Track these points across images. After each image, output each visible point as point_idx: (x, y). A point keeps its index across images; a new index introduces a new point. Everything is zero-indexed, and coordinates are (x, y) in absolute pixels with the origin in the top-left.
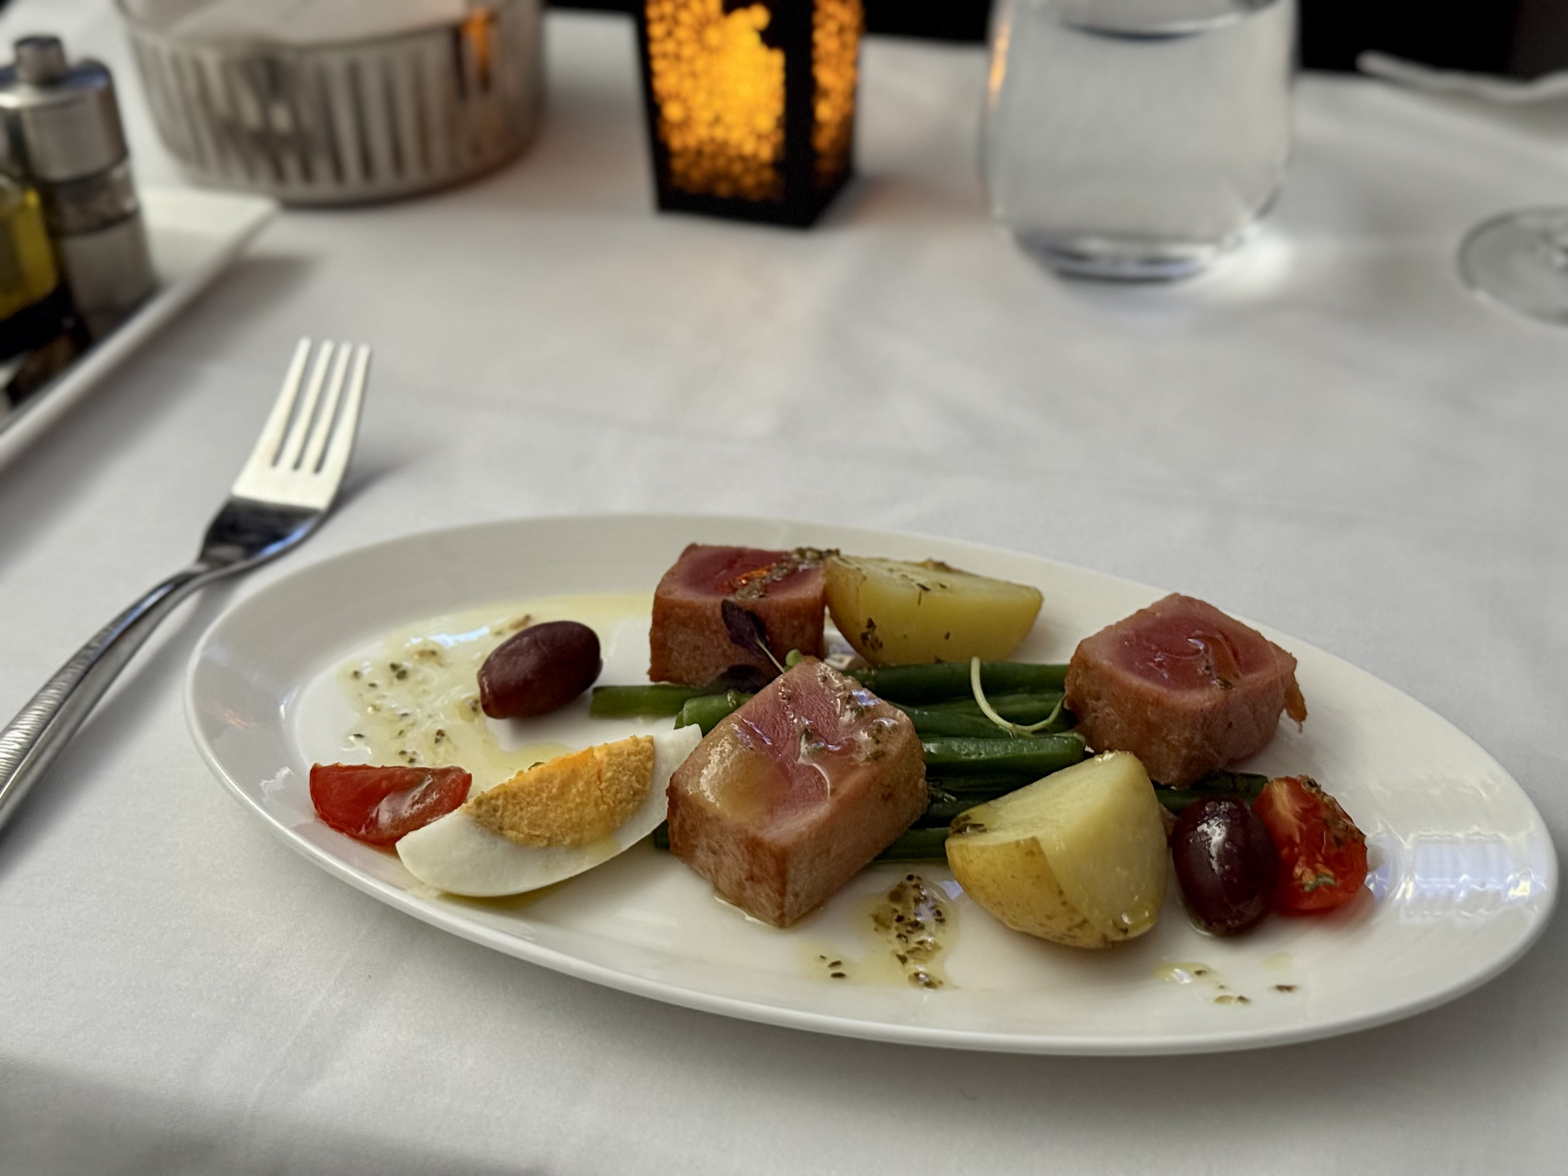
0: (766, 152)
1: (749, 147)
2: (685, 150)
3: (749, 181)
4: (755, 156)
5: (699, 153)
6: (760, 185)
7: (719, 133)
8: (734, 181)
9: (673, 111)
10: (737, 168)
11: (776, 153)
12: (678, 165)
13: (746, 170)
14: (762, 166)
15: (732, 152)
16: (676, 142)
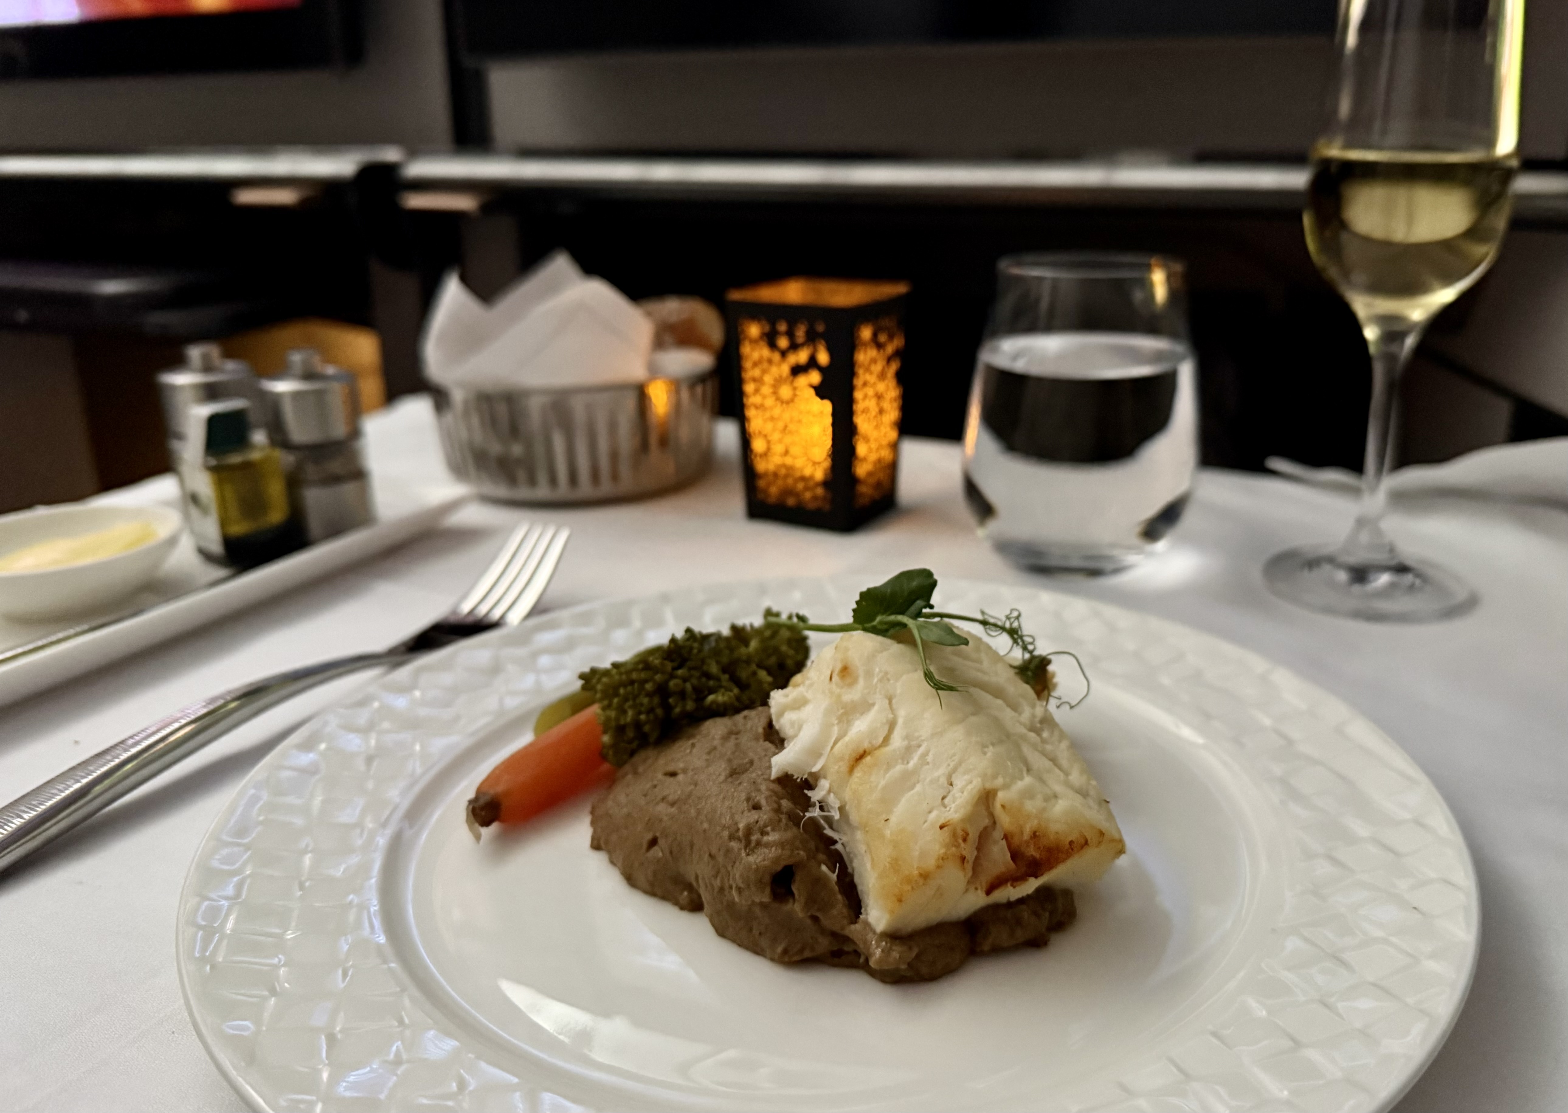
0: (819, 475)
1: (807, 472)
2: (766, 474)
3: (808, 495)
4: (811, 477)
5: (776, 475)
6: (815, 498)
7: (788, 461)
8: (797, 495)
9: (758, 445)
10: (800, 486)
11: (826, 474)
12: (761, 483)
13: (806, 488)
14: (817, 484)
15: (798, 474)
16: (761, 466)
